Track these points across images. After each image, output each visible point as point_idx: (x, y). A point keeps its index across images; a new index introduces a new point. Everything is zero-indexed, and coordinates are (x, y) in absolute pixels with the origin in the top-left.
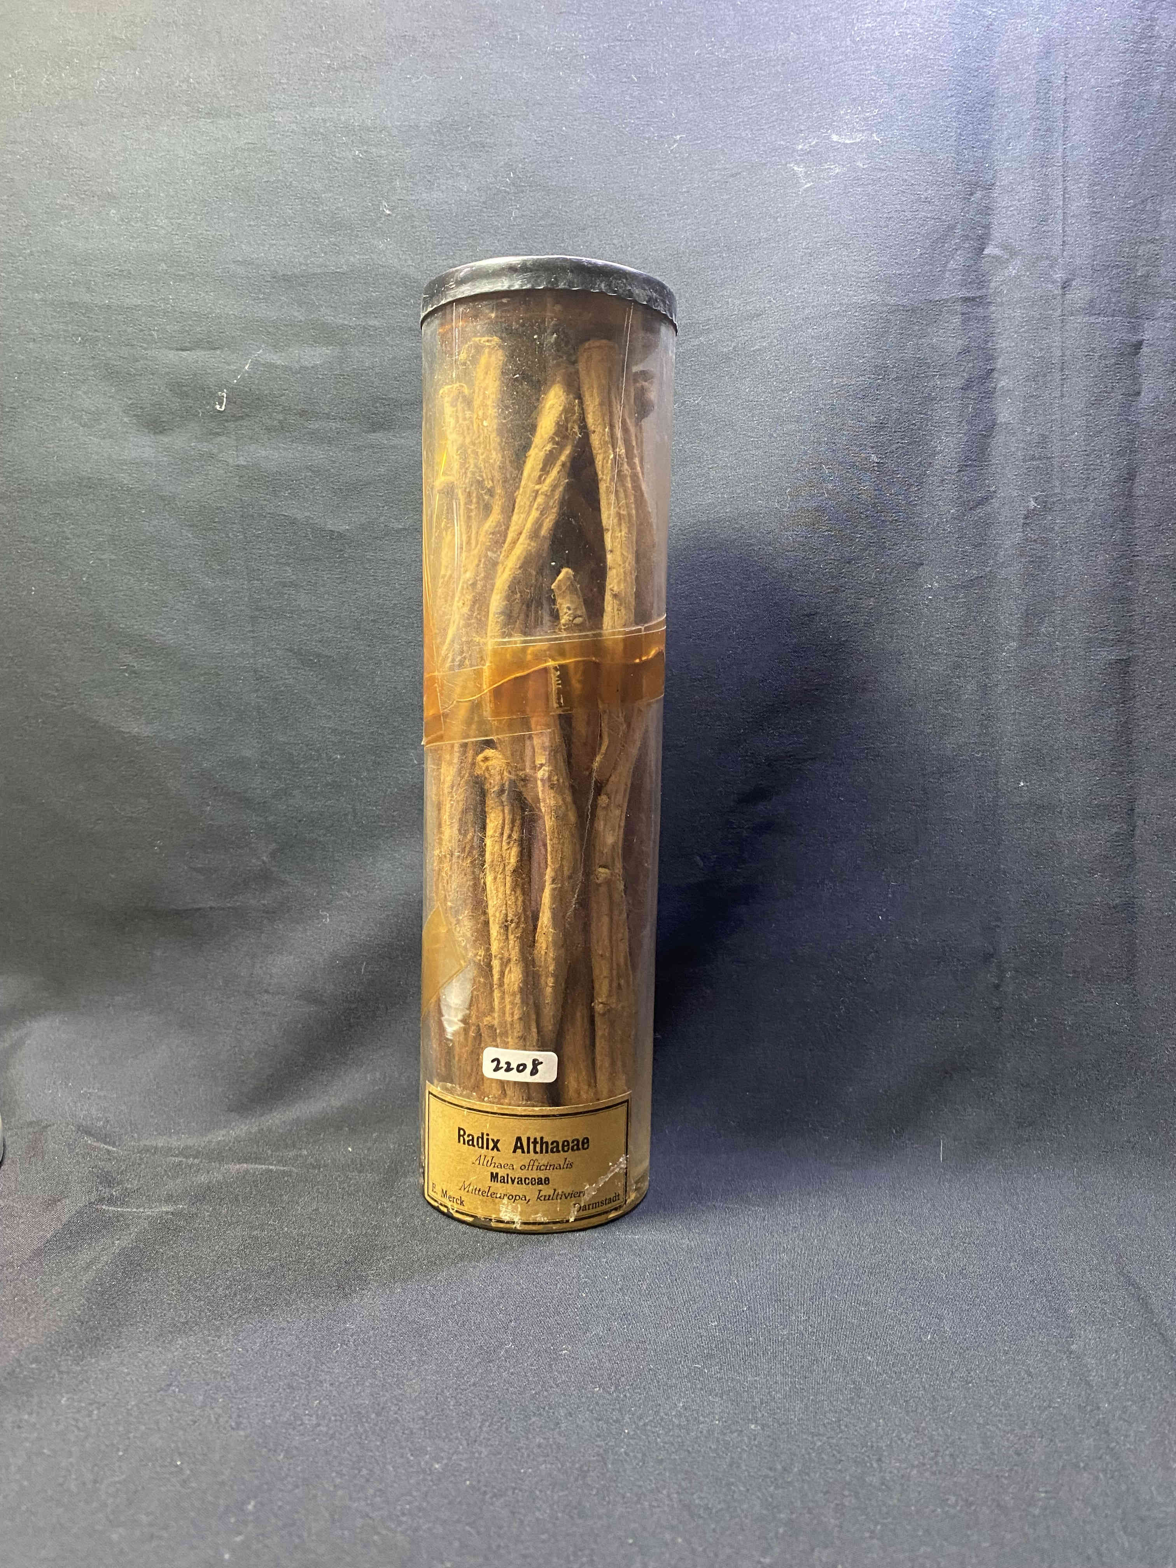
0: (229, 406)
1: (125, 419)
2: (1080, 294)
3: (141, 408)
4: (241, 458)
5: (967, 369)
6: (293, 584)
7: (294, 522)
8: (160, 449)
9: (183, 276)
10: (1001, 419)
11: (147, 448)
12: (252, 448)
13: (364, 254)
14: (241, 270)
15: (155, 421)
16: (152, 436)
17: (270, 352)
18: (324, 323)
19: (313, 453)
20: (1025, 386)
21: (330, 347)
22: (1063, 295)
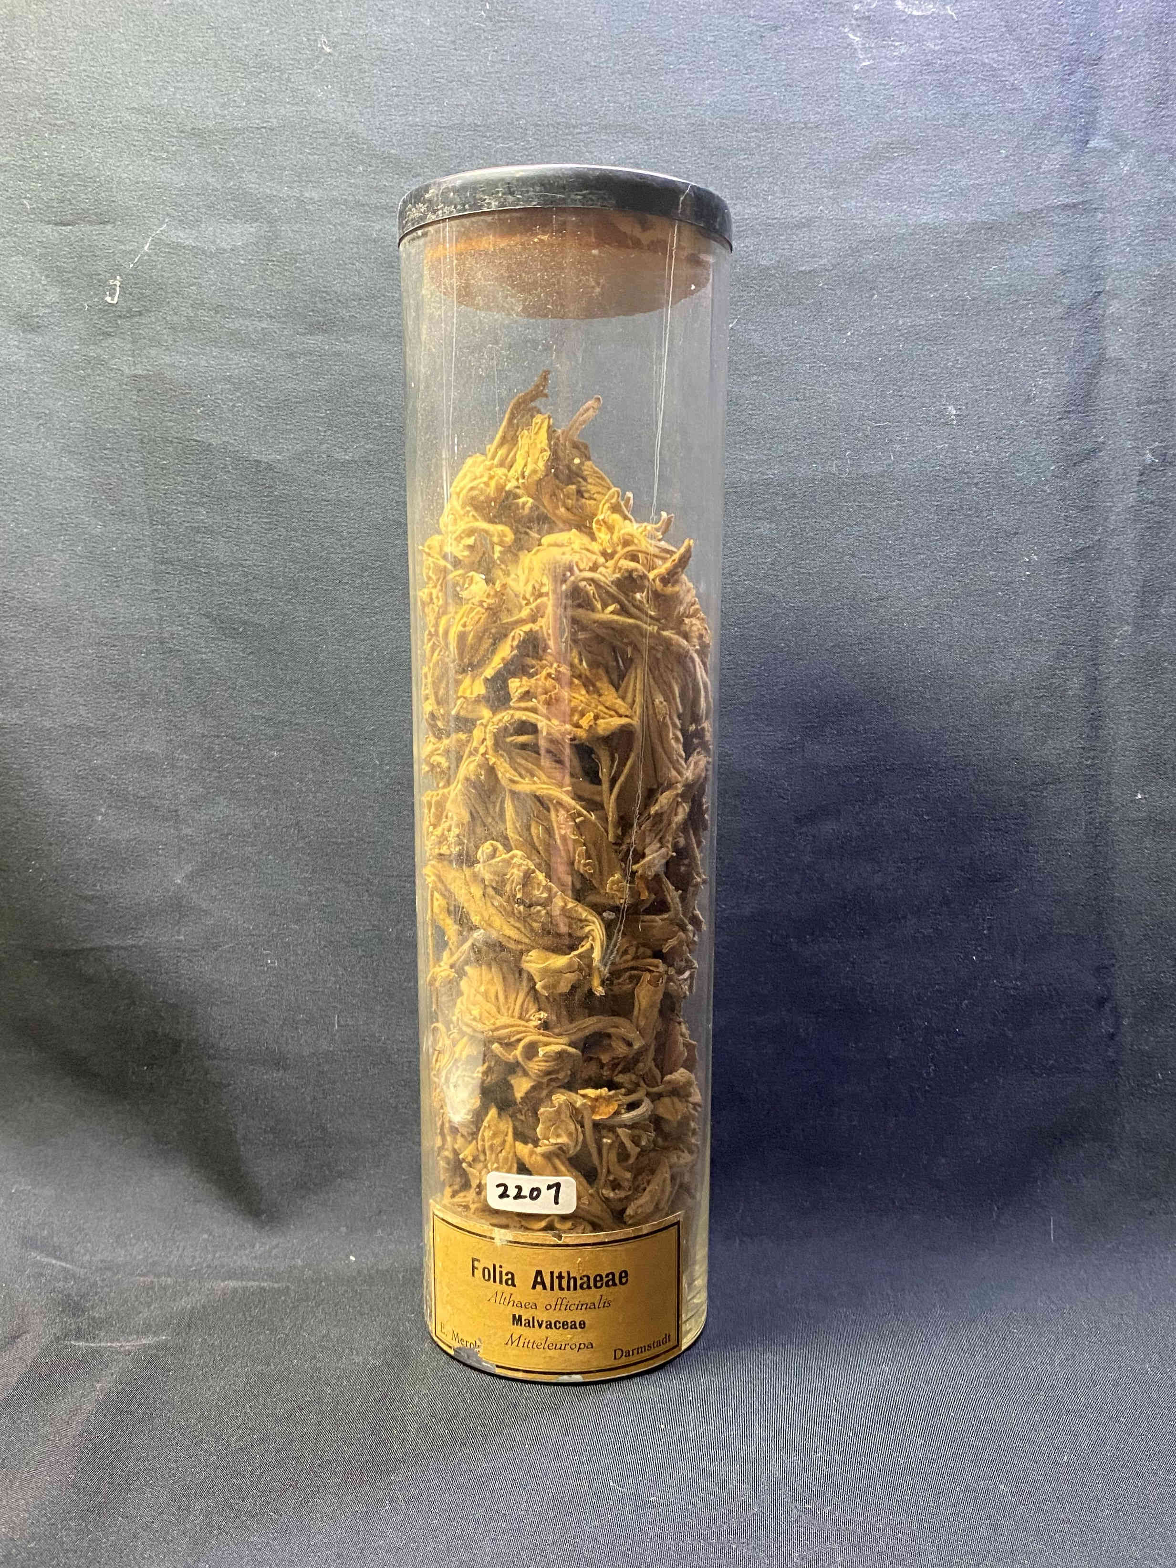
0: (123, 298)
4: (138, 366)
6: (208, 530)
7: (208, 449)
8: (32, 352)
9: (61, 126)
10: (1110, 353)
12: (154, 351)
13: (298, 105)
14: (137, 120)
17: (176, 229)
18: (247, 193)
19: (232, 359)
20: (1139, 312)
21: (255, 224)
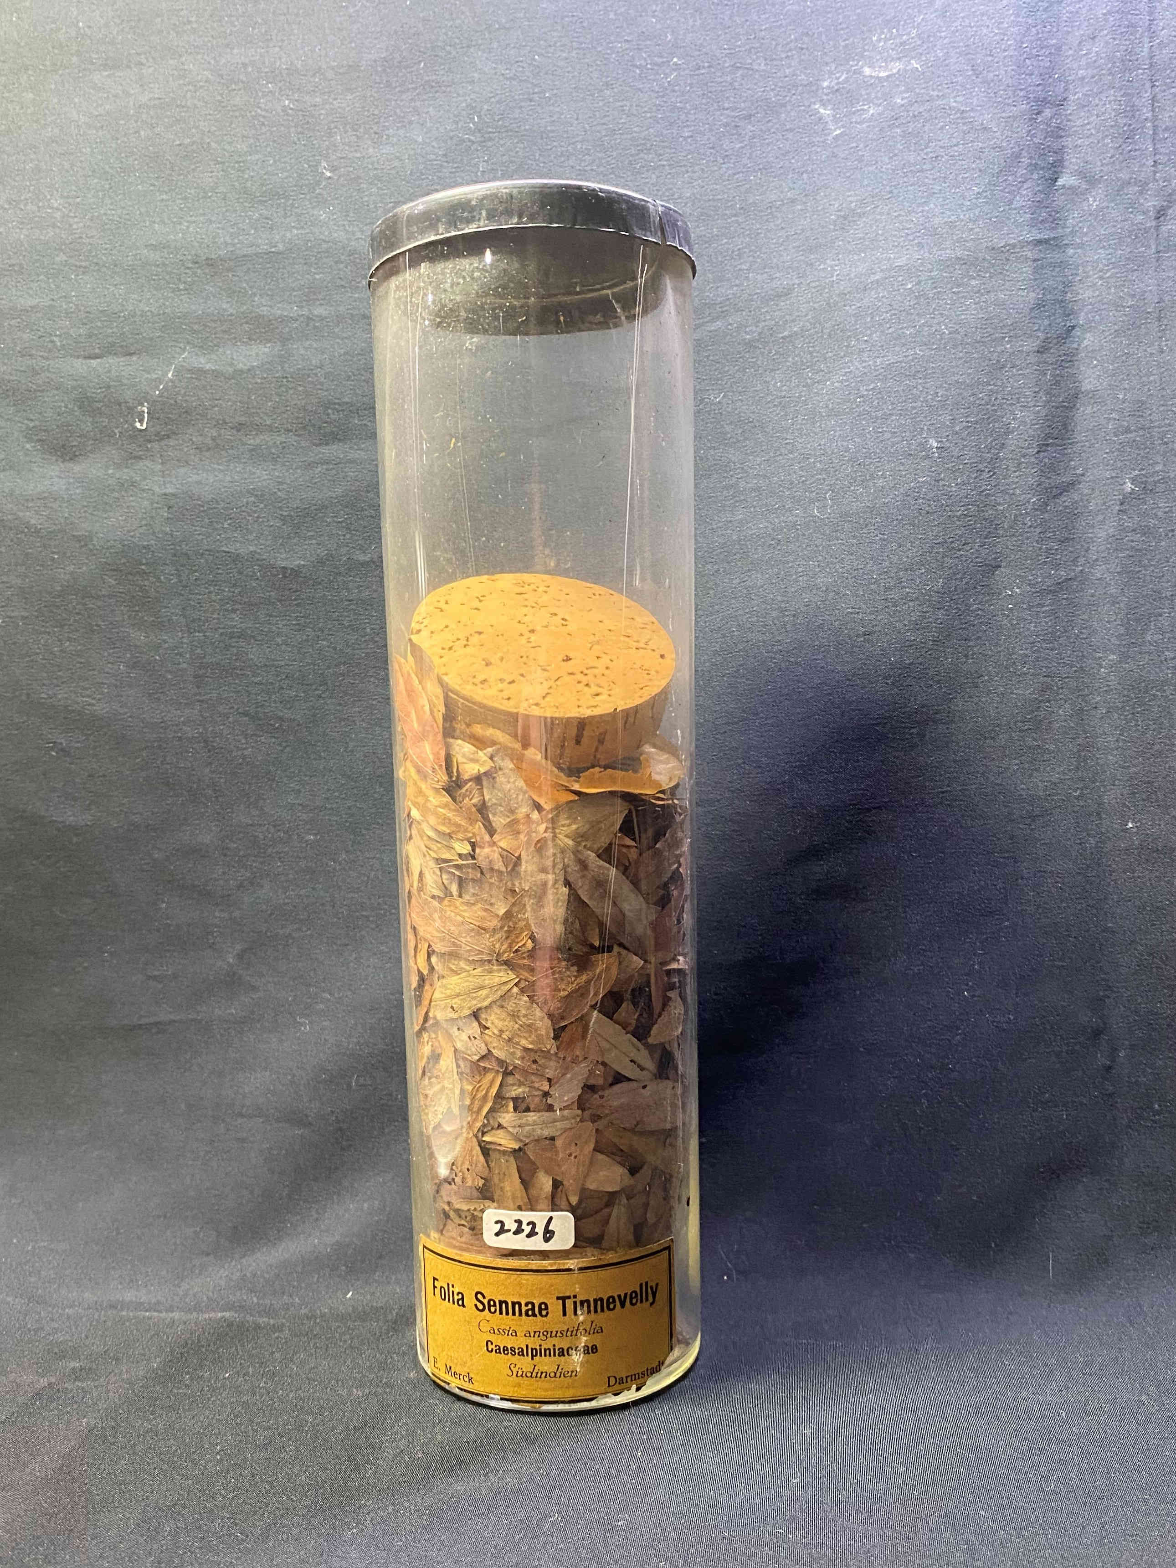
0: (151, 423)
1: (28, 446)
3: (45, 431)
4: (168, 486)
5: (1042, 328)
6: (242, 635)
7: (236, 558)
8: (71, 480)
9: (85, 267)
10: (1086, 386)
11: (56, 479)
12: (182, 471)
13: (302, 228)
14: (155, 256)
15: (63, 446)
16: (62, 465)
17: (197, 355)
18: (260, 315)
19: (254, 473)
20: (1114, 343)
21: (268, 345)
22: (1157, 227)
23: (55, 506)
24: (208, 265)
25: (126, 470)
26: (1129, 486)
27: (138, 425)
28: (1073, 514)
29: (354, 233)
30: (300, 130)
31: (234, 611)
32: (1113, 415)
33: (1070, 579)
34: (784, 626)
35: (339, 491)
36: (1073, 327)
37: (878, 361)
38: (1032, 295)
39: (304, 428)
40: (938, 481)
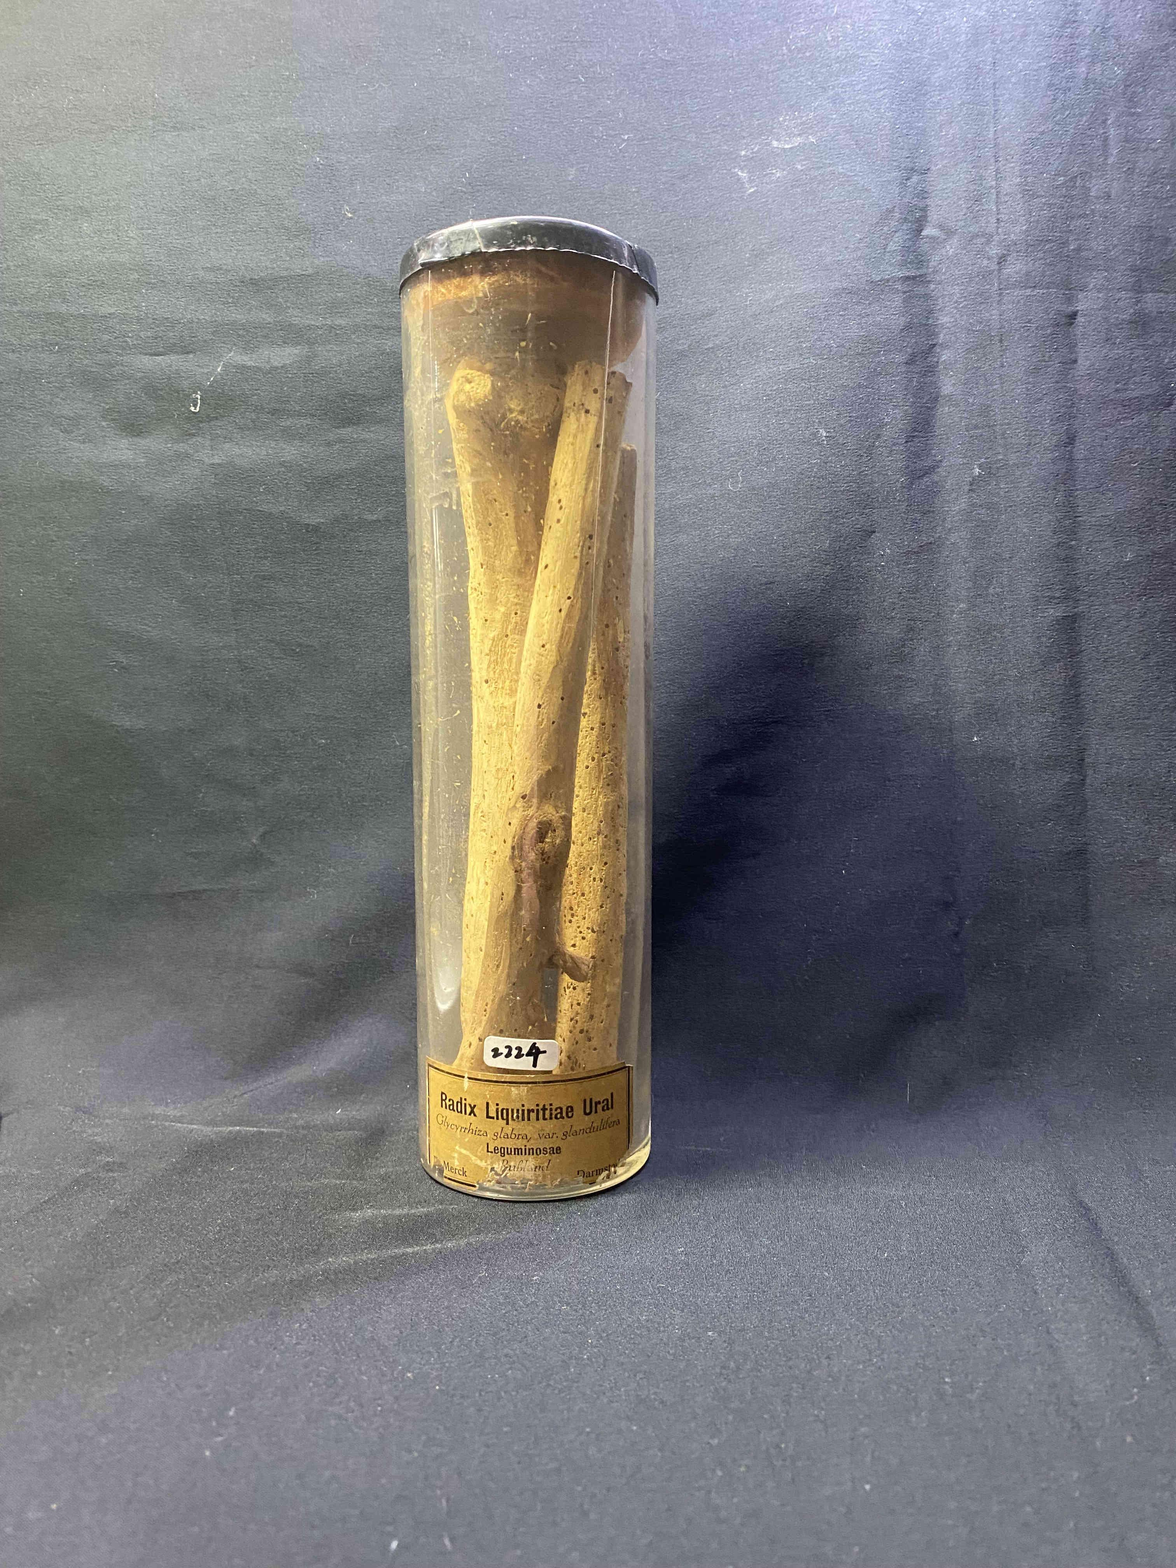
1: (104, 424)
2: (1015, 268)
3: (117, 412)
5: (910, 345)
6: (271, 577)
9: (155, 284)
11: (125, 450)
12: (227, 446)
14: (210, 277)
15: (132, 424)
16: (130, 439)
19: (285, 449)
20: (966, 358)
21: (299, 347)
22: (1000, 270)
23: (124, 472)
24: (252, 284)
25: (181, 445)
26: (977, 471)
27: (192, 409)
28: (933, 492)
29: (368, 261)
30: (328, 181)
31: (266, 558)
32: (965, 415)
33: (931, 543)
34: (704, 577)
35: (354, 464)
36: (934, 345)
37: (781, 367)
38: (904, 319)
39: (326, 414)
40: (826, 463)
